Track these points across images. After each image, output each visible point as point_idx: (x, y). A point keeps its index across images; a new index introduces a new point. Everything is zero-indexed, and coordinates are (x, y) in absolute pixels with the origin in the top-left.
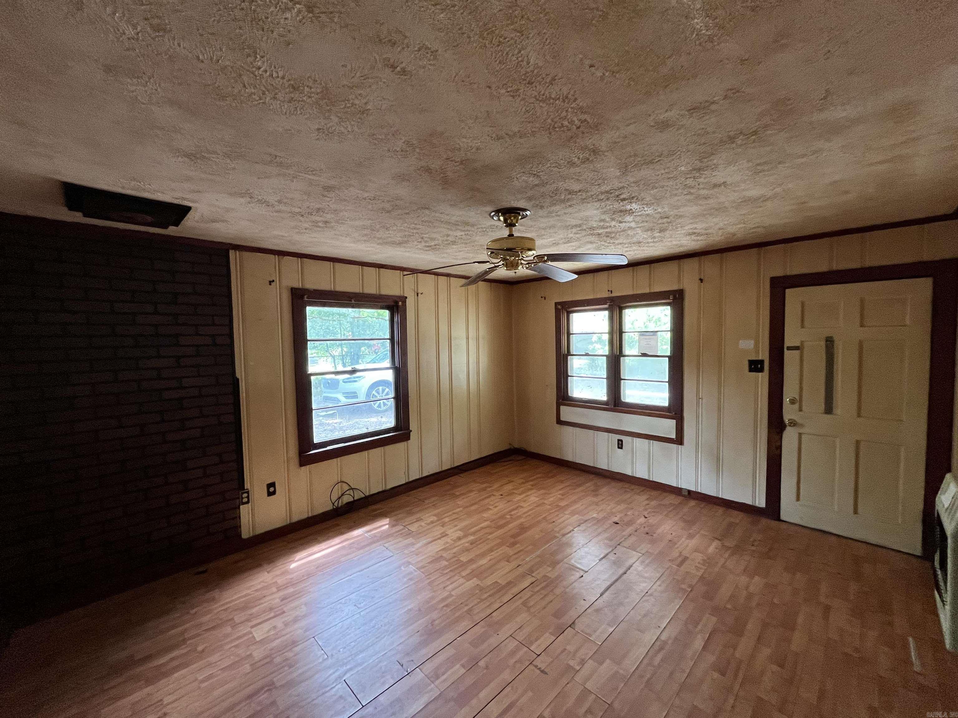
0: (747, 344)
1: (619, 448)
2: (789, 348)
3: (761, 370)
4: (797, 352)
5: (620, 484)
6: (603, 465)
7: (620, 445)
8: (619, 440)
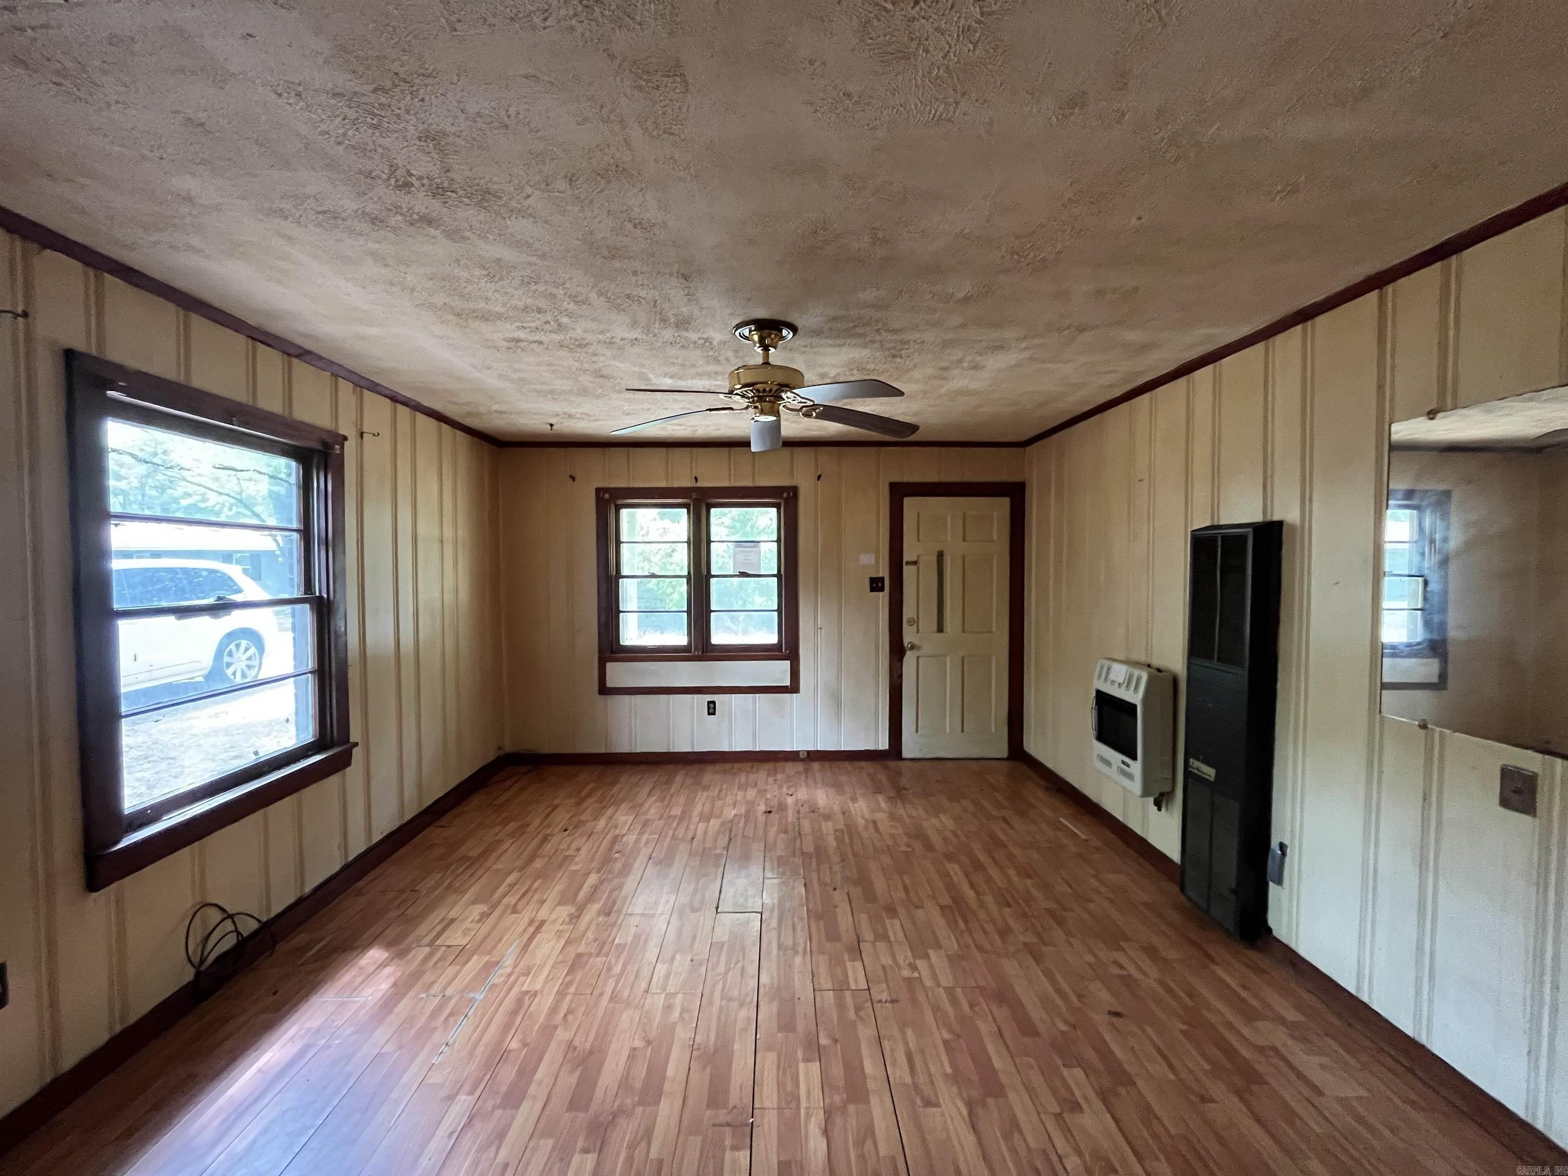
0: (867, 559)
1: (709, 714)
2: (907, 563)
3: (882, 589)
4: (914, 568)
5: (718, 767)
6: (683, 746)
7: (712, 709)
8: (709, 703)
